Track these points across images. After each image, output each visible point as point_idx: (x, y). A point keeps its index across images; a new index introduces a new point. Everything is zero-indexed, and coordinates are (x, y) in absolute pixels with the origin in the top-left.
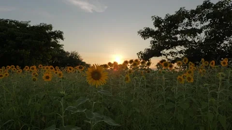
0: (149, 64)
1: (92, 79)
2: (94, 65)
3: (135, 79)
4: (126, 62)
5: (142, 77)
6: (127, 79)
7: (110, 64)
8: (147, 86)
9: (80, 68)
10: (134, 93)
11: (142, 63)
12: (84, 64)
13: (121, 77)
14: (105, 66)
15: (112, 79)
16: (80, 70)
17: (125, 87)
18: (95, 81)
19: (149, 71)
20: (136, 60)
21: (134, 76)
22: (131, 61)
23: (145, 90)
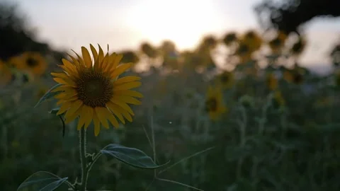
0: (299, 48)
1: (80, 103)
2: (83, 49)
3: (246, 105)
4: (210, 42)
5: (271, 96)
6: (212, 105)
7: (146, 48)
8: (291, 135)
9: (31, 63)
10: (241, 161)
11: (276, 44)
12: (43, 48)
13: (189, 96)
14: (129, 57)
15: (155, 108)
16: (30, 73)
17: (206, 137)
18: (90, 109)
19: (299, 75)
20: (251, 35)
21: (238, 95)
22: (230, 38)
23: (284, 147)
